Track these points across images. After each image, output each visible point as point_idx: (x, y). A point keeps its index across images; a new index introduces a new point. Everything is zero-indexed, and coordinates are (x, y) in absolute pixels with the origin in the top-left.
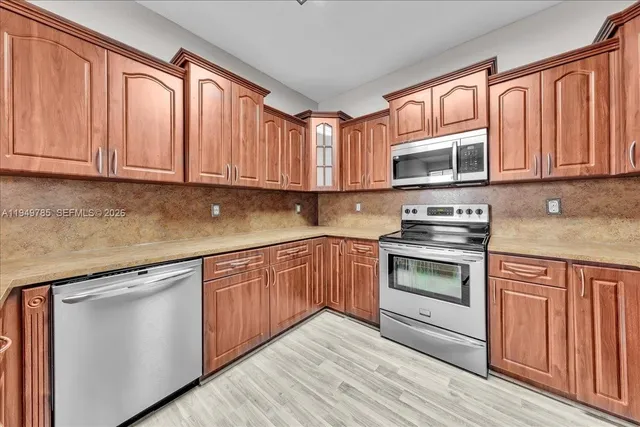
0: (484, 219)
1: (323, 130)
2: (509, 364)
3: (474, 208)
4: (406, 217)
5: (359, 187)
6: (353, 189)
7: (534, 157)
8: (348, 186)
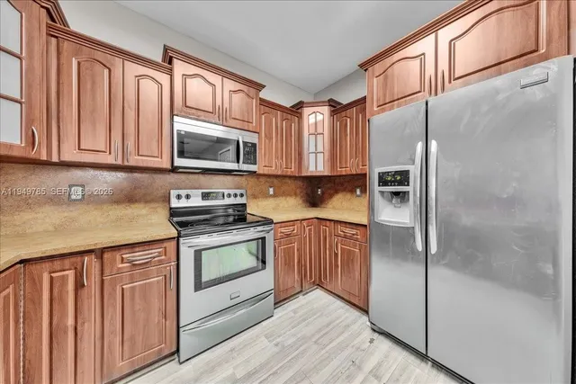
3: (238, 192)
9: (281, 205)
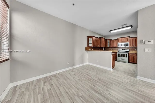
0: (128, 50)
1: (108, 41)
3: (127, 49)
4: (119, 50)
7: (133, 45)
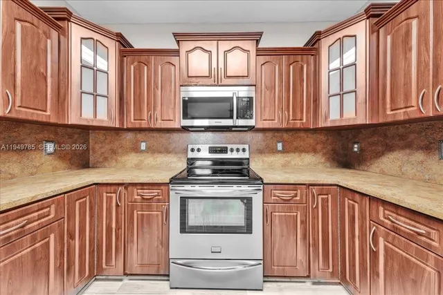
0: (246, 155)
2: (276, 270)
3: (241, 147)
4: (191, 155)
5: (144, 124)
6: (137, 126)
8: (131, 121)
9: (293, 163)
